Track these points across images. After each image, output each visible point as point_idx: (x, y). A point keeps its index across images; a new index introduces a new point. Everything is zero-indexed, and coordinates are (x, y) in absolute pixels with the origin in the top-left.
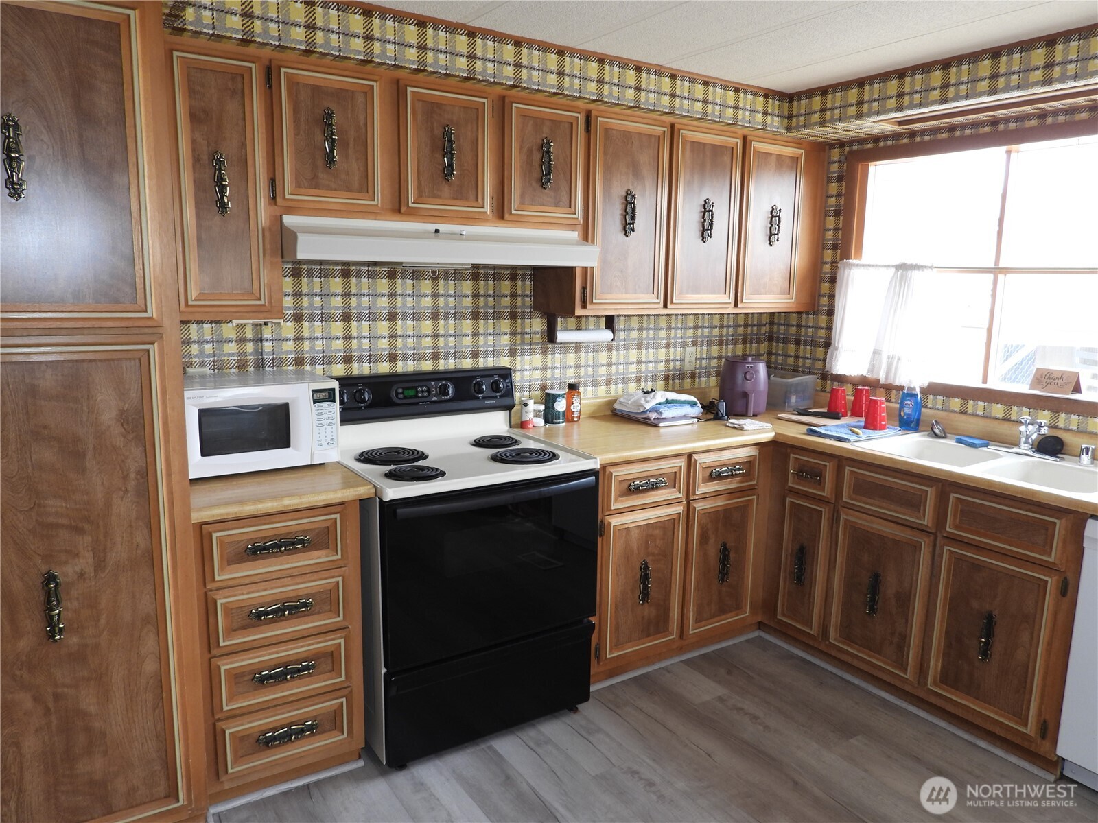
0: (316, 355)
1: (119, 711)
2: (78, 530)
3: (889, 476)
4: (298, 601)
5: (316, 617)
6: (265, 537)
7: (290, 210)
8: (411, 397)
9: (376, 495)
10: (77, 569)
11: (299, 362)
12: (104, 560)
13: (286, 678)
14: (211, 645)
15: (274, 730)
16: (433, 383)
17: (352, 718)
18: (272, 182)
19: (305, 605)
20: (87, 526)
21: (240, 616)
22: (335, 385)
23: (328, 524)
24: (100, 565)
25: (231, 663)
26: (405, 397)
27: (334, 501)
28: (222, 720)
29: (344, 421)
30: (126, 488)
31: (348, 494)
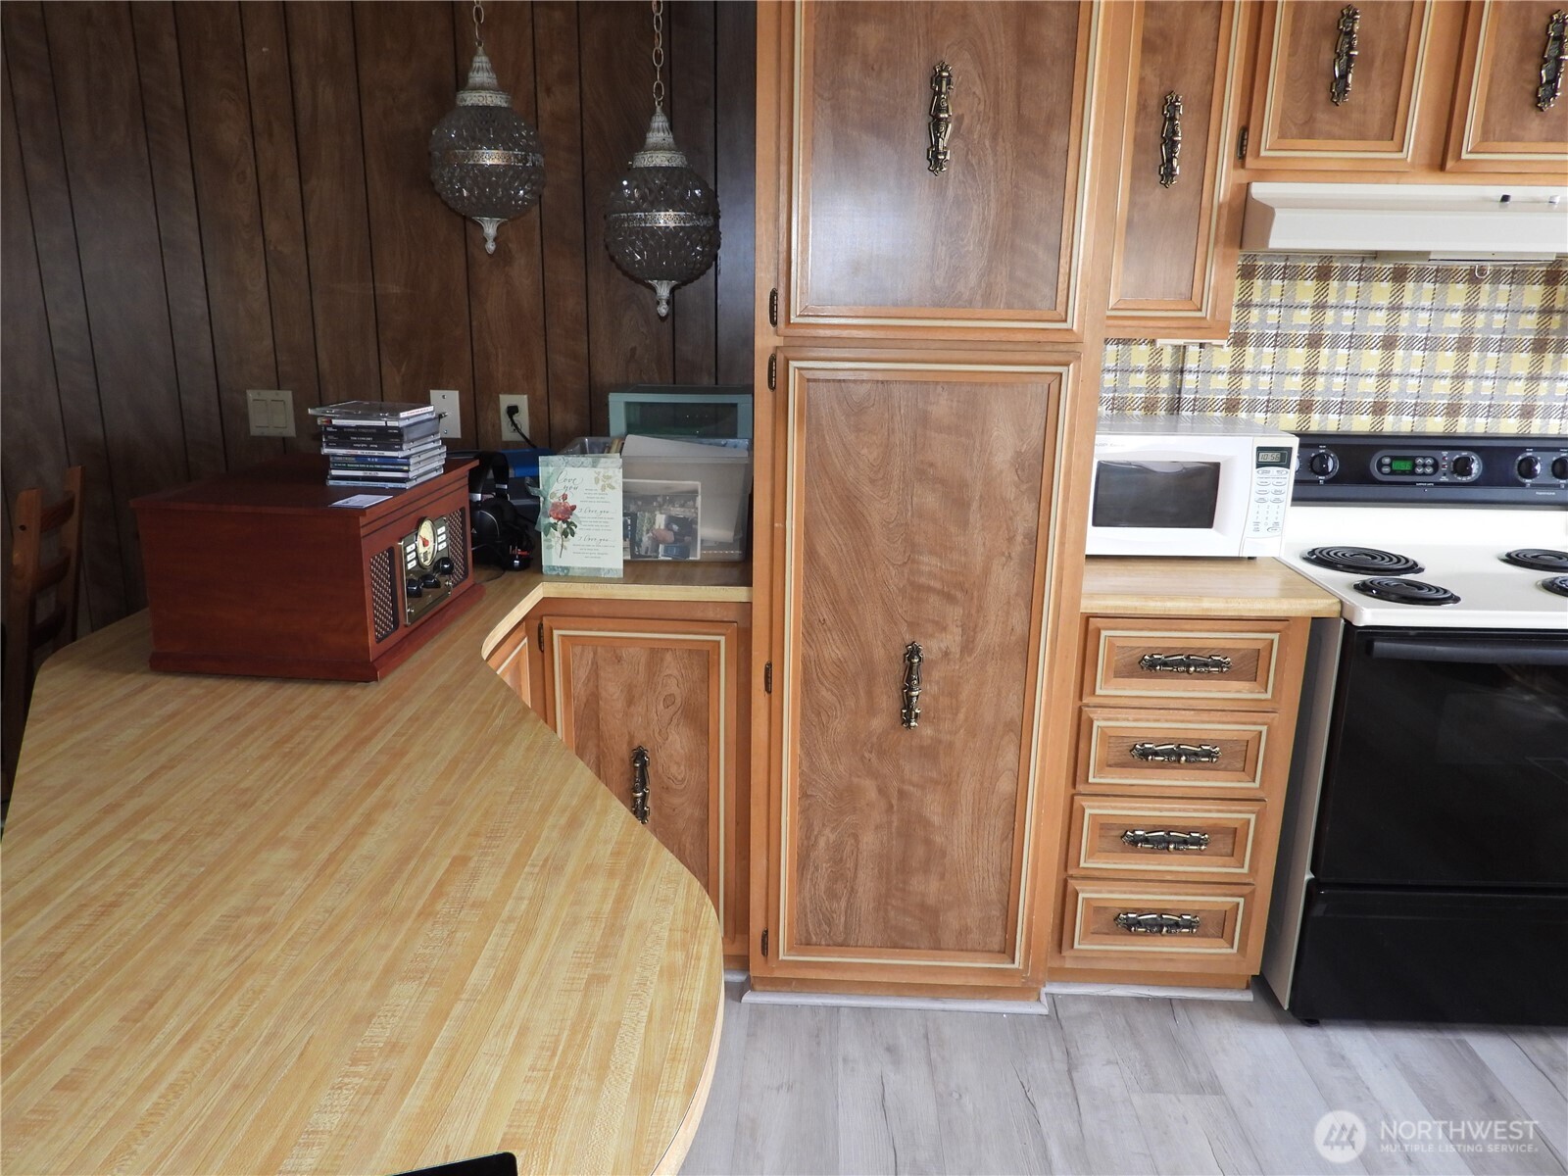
0: (1259, 397)
1: (964, 832)
2: (950, 598)
4: (1200, 747)
5: (1221, 774)
6: (1169, 649)
7: (1263, 175)
8: (1403, 473)
9: (1341, 616)
10: (943, 646)
11: (1232, 406)
12: (973, 641)
13: (1168, 848)
14: (1078, 779)
15: (1140, 911)
16: (1445, 453)
17: (1248, 929)
18: (1243, 133)
19: (1209, 754)
20: (959, 595)
21: (1119, 749)
22: (1294, 443)
23: (1259, 645)
24: (967, 647)
25: (1099, 808)
26: (1393, 472)
27: (1275, 614)
28: (1076, 878)
29: (1298, 499)
30: (1009, 553)
31: (1298, 607)
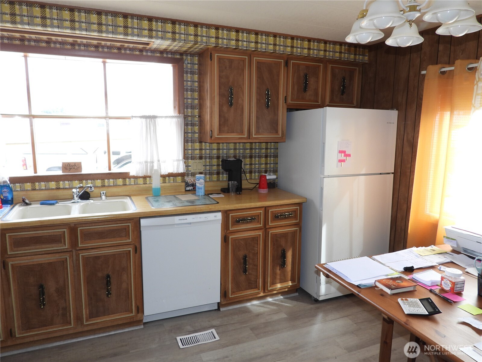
3: (39, 231)
